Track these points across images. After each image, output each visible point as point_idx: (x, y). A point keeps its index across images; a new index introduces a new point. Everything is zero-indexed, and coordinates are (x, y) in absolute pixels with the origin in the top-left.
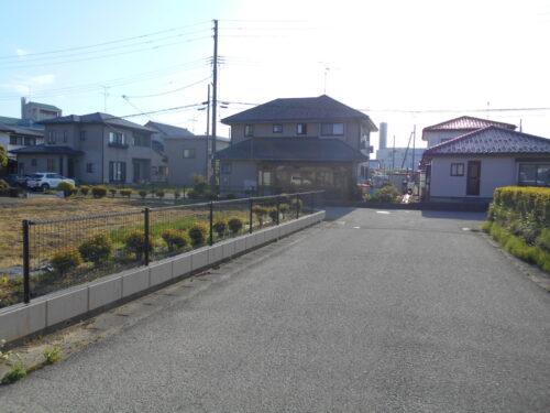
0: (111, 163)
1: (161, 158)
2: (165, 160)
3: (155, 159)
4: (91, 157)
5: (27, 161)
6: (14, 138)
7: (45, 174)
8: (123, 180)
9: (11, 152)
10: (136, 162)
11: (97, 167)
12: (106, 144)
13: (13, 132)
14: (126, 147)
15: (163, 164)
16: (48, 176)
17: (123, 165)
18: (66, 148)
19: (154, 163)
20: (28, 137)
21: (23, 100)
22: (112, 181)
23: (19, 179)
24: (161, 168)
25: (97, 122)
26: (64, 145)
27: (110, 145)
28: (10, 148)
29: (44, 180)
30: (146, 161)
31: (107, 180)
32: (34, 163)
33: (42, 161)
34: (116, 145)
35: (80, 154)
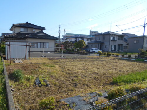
0: (112, 45)
1: (127, 44)
2: (128, 44)
3: (125, 44)
4: (106, 44)
5: (90, 45)
6: (88, 39)
7: (94, 49)
8: (115, 50)
9: (87, 43)
10: (119, 45)
11: (107, 47)
12: (110, 40)
13: (87, 38)
14: (116, 41)
15: (127, 45)
16: (95, 49)
17: (115, 46)
18: (100, 42)
19: (124, 45)
20: (91, 39)
21: (90, 30)
22: (111, 50)
23: (88, 50)
24: (126, 47)
25: (108, 34)
27: (112, 40)
28: (87, 42)
29: (94, 50)
30: (122, 45)
31: (110, 50)
32: (92, 46)
33: (94, 45)
34: (113, 40)
35: (103, 43)
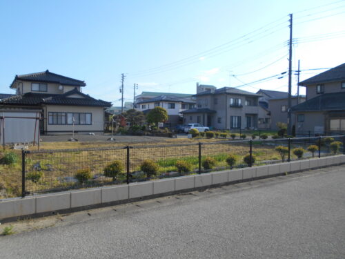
0: (232, 117)
1: (266, 113)
2: (269, 114)
3: (262, 113)
4: (220, 114)
5: (187, 117)
6: (184, 105)
7: (193, 124)
8: (239, 127)
9: (181, 113)
10: (249, 116)
11: (223, 120)
12: (228, 106)
13: (182, 102)
14: (241, 107)
15: (268, 117)
16: (195, 126)
17: (239, 118)
18: (207, 109)
19: (259, 116)
20: (191, 104)
21: (197, 84)
22: (232, 128)
23: (182, 128)
24: (267, 119)
25: (225, 93)
26: (205, 107)
27: (231, 106)
28: (181, 110)
29: (193, 128)
30: (255, 115)
31: (229, 127)
32: (191, 119)
33: (195, 117)
34: (235, 106)
35: (215, 112)
